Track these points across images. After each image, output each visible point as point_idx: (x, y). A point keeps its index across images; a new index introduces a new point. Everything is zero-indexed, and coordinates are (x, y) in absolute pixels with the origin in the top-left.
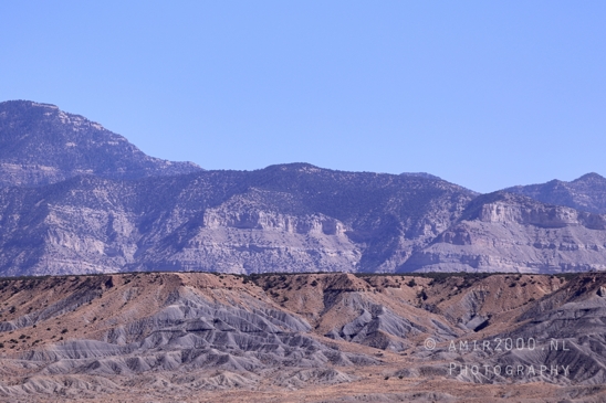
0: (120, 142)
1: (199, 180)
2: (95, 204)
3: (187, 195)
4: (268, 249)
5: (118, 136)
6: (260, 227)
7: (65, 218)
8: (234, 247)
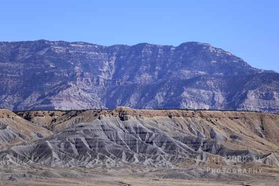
0: (239, 61)
1: (256, 78)
2: (207, 88)
3: (250, 84)
4: (277, 109)
5: (239, 58)
6: (274, 99)
7: (192, 95)
8: (261, 108)
